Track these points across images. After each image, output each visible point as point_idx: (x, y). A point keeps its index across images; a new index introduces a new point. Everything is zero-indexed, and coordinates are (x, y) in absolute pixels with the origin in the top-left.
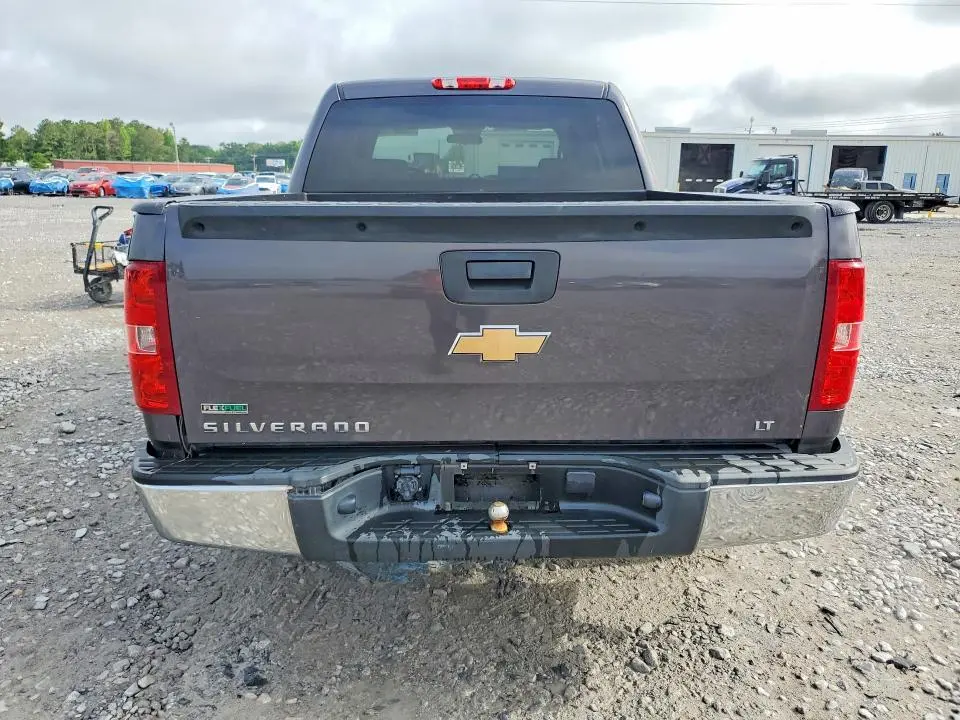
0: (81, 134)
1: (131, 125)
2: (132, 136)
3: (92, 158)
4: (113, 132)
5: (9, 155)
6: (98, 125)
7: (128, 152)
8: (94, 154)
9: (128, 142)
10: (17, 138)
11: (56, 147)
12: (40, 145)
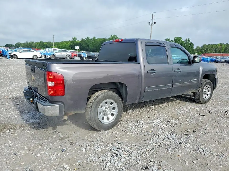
0: (212, 47)
1: (226, 44)
2: (225, 47)
3: (213, 53)
4: (220, 46)
5: (194, 52)
6: (216, 45)
7: (223, 51)
8: (214, 52)
9: (224, 48)
10: (197, 48)
11: (205, 50)
12: (202, 50)
